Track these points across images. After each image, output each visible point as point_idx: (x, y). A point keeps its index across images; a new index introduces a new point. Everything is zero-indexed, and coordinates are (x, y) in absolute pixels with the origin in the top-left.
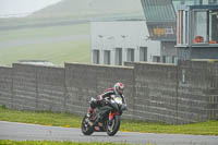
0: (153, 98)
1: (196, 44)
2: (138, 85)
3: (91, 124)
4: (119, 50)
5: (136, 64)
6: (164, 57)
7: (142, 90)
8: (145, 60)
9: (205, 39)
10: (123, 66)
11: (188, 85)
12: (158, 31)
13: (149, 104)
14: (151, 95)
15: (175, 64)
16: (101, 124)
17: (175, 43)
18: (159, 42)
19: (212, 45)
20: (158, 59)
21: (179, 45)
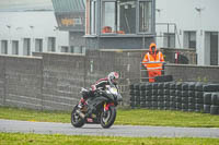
0: (61, 88)
1: (104, 34)
2: (46, 75)
3: (83, 116)
4: (27, 41)
5: (44, 55)
6: (72, 48)
7: (50, 79)
8: (53, 50)
9: (113, 29)
10: (31, 57)
11: (96, 75)
12: (66, 22)
13: (57, 94)
14: (59, 85)
15: (84, 54)
16: (94, 116)
17: (84, 33)
18: (67, 33)
19: (120, 35)
20: (66, 49)
21: (87, 35)
